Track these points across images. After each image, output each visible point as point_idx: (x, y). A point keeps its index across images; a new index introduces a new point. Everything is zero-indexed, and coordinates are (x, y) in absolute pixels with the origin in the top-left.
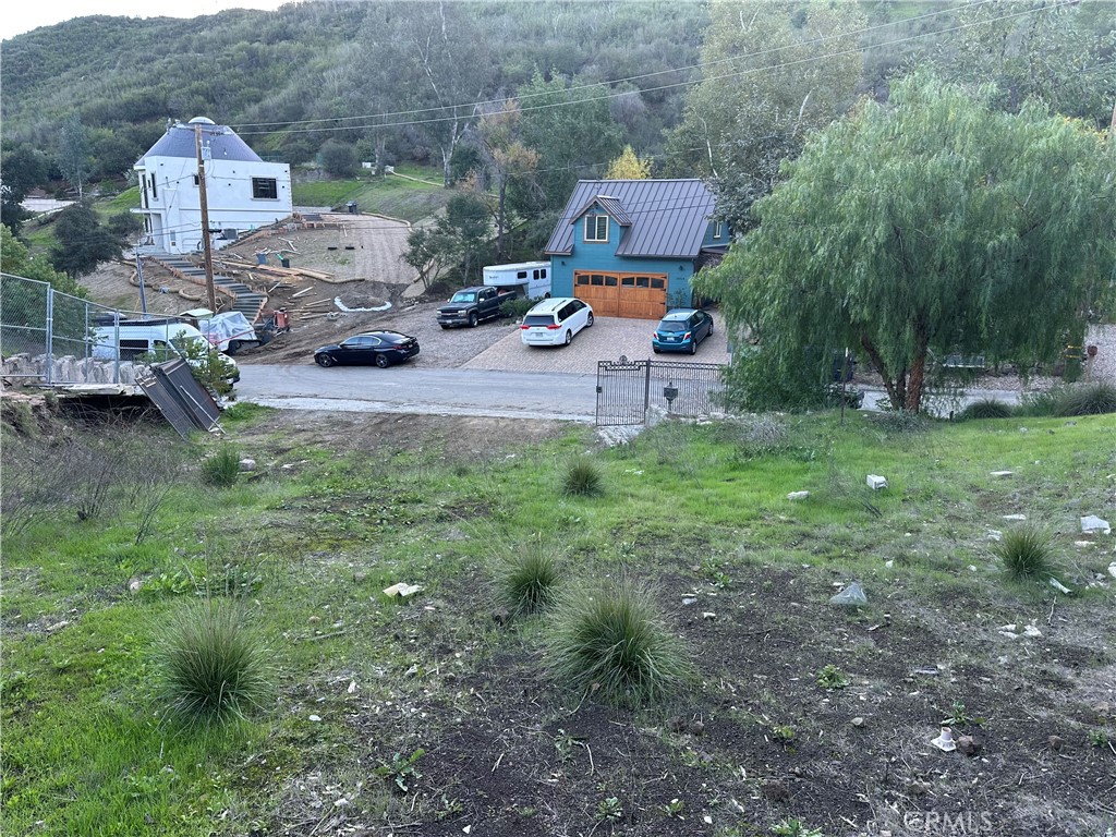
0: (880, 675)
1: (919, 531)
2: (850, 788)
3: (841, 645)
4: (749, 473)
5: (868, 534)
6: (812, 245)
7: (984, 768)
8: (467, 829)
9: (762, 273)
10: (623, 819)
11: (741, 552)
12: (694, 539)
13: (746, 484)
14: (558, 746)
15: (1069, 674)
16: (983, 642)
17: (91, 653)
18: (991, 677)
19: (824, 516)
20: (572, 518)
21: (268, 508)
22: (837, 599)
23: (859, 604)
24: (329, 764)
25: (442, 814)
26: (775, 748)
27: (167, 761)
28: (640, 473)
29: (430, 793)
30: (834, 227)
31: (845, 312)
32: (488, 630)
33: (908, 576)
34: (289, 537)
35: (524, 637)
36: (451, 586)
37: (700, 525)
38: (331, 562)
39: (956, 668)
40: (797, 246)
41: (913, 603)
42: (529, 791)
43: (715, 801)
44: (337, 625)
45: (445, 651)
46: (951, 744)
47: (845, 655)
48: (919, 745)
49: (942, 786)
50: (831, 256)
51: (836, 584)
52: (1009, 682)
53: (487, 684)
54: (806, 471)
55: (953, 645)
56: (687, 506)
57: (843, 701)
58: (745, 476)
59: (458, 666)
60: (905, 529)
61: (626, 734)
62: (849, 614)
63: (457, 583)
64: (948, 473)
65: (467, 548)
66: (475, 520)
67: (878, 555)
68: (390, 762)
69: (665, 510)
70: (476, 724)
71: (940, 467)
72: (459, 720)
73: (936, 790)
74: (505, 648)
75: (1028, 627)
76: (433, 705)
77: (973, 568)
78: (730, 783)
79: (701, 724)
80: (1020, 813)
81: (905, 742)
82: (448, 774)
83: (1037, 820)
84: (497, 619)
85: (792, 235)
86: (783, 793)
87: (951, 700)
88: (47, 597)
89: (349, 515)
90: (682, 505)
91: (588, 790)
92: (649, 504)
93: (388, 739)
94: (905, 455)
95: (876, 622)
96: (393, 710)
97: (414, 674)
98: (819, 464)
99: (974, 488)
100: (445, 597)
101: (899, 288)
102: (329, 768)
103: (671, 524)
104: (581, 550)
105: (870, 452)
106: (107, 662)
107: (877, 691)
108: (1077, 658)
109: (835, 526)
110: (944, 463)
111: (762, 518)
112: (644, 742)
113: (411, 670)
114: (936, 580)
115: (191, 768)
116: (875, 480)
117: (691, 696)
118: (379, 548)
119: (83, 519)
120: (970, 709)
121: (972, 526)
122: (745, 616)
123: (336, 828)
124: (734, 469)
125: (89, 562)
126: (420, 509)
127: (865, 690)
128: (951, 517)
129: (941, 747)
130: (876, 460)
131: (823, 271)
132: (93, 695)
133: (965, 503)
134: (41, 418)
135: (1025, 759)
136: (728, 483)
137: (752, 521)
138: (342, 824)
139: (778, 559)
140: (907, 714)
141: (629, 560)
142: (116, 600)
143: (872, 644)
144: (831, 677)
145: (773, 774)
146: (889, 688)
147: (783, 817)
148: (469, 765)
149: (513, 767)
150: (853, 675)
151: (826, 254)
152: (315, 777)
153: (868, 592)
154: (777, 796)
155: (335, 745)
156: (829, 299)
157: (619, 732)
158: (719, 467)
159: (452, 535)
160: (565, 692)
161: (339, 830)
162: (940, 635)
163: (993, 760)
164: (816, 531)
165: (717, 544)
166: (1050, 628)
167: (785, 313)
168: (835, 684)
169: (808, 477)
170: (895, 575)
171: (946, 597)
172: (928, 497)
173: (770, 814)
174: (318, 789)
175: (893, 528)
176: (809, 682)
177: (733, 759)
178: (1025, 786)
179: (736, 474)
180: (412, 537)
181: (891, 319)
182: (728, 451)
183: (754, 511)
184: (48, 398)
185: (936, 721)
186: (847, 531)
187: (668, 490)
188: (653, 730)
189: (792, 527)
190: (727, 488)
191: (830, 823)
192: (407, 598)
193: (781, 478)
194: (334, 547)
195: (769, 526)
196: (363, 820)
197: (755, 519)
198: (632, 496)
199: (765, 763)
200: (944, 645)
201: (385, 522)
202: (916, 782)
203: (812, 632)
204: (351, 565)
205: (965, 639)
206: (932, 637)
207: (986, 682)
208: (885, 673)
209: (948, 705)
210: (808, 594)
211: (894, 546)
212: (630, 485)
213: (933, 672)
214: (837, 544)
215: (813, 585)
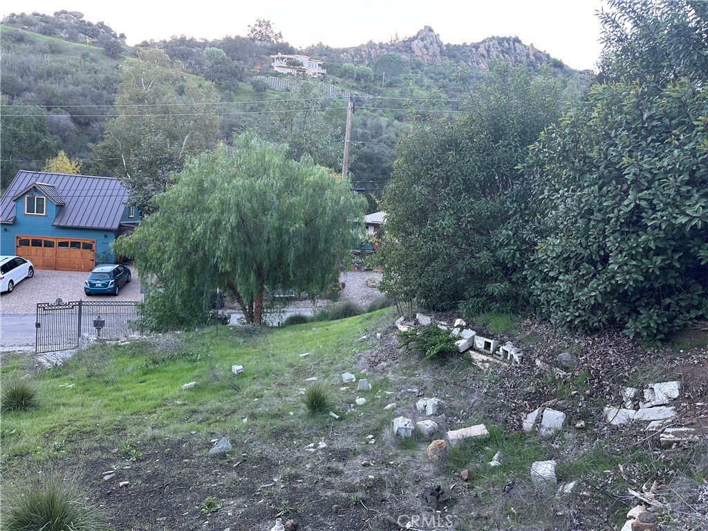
0: (240, 495)
1: (262, 396)
3: (216, 481)
4: (157, 375)
5: (233, 403)
6: (192, 225)
9: (161, 241)
11: (149, 432)
12: (114, 429)
13: (154, 383)
15: (341, 466)
16: (298, 458)
18: (303, 479)
19: (206, 396)
20: (8, 431)
22: (213, 451)
23: (227, 451)
28: (71, 386)
30: (205, 215)
31: (216, 266)
33: (256, 426)
37: (119, 418)
39: (284, 478)
40: (183, 225)
41: (259, 443)
46: (282, 528)
47: (218, 487)
50: (205, 232)
51: (213, 441)
52: (311, 479)
54: (195, 368)
55: (282, 464)
56: (109, 405)
57: (217, 520)
58: (153, 378)
60: (254, 397)
62: (221, 459)
64: (278, 358)
67: (239, 416)
69: (91, 411)
71: (273, 355)
75: (320, 443)
85: (180, 218)
87: (281, 499)
90: (105, 406)
92: (78, 409)
94: (254, 350)
95: (238, 461)
98: (203, 363)
99: (291, 365)
101: (246, 252)
103: (97, 421)
105: (234, 351)
107: (239, 507)
108: (343, 456)
109: (212, 401)
110: (275, 352)
111: (165, 405)
114: (272, 425)
116: (237, 368)
120: (292, 501)
121: (290, 388)
122: (149, 479)
124: (145, 374)
127: (231, 508)
128: (279, 385)
130: (238, 356)
131: (201, 241)
133: (286, 375)
136: (141, 384)
137: (158, 408)
139: (175, 432)
140: (256, 516)
141: (59, 456)
143: (236, 476)
144: (210, 505)
146: (244, 503)
150: (224, 500)
151: (202, 231)
153: (233, 442)
156: (205, 258)
158: (135, 373)
162: (274, 460)
164: (201, 408)
165: (132, 430)
166: (330, 440)
167: (178, 267)
168: (213, 509)
169: (196, 373)
170: (249, 427)
171: (277, 435)
172: (267, 374)
175: (247, 397)
176: (196, 512)
179: (147, 376)
181: (242, 270)
182: (140, 362)
183: (159, 401)
185: (273, 516)
186: (220, 404)
187: (94, 396)
189: (185, 408)
190: (140, 388)
193: (178, 375)
195: (170, 409)
197: (160, 406)
198: (64, 405)
200: (277, 465)
203: (198, 477)
205: (288, 458)
206: (270, 462)
207: (300, 483)
208: (243, 493)
209: (280, 503)
210: (195, 452)
211: (248, 408)
212: (63, 397)
213: (271, 484)
214: (214, 414)
215: (199, 444)
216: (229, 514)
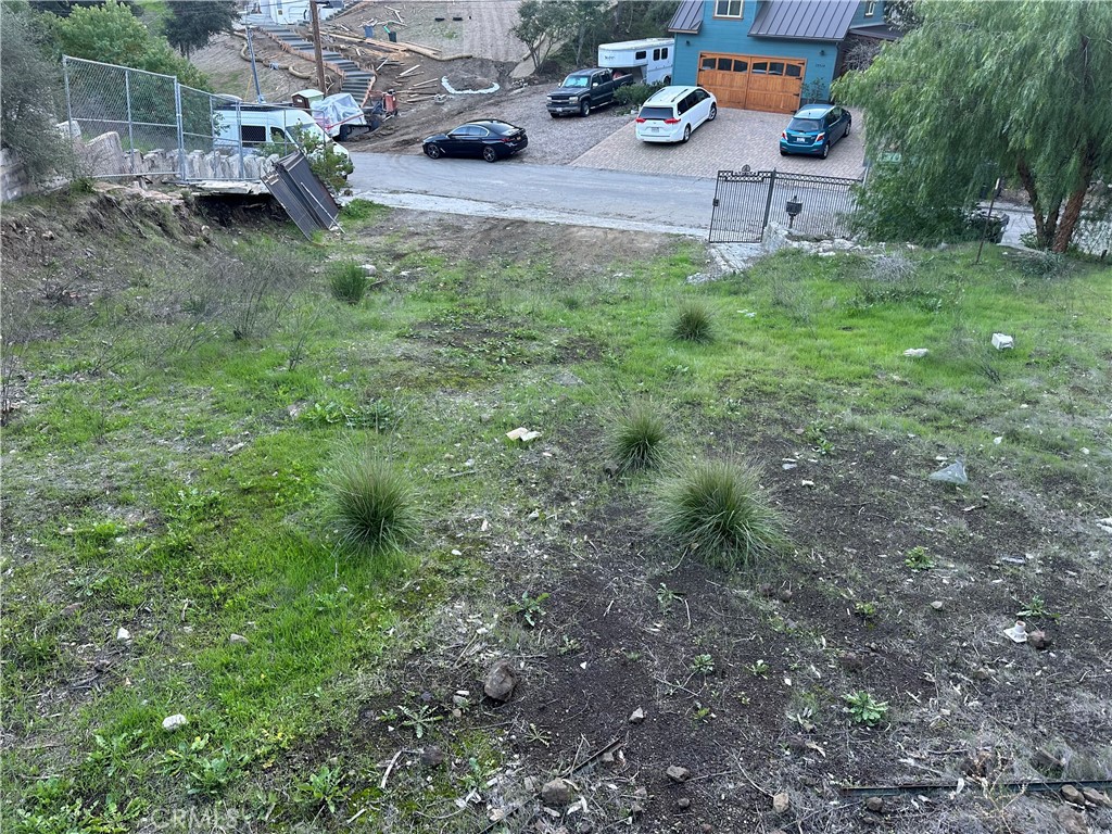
0: (967, 559)
1: (1037, 402)
2: (919, 667)
3: (933, 525)
4: (868, 322)
5: (982, 402)
6: (979, 54)
7: (1050, 662)
8: (583, 665)
9: (915, 82)
10: (714, 673)
11: (848, 416)
12: (801, 398)
13: (862, 336)
14: (660, 598)
16: (1077, 535)
17: (267, 476)
18: (1077, 571)
19: (940, 379)
20: (679, 367)
21: (398, 336)
22: (937, 475)
23: (958, 482)
24: (471, 593)
25: (564, 650)
26: (855, 622)
27: (342, 580)
28: (752, 315)
29: (553, 629)
30: (1008, 36)
31: (1004, 139)
32: (600, 481)
33: (1015, 454)
34: (420, 372)
35: (632, 490)
36: (565, 433)
37: (809, 382)
38: (459, 400)
39: (1044, 559)
40: (961, 53)
41: (1015, 485)
42: (636, 637)
43: (796, 665)
44: (467, 464)
45: (561, 498)
46: (1023, 637)
47: (935, 535)
48: (992, 633)
49: (1006, 675)
50: (999, 71)
51: (939, 458)
52: (1093, 579)
53: (598, 533)
54: (929, 322)
55: (1046, 534)
56: (798, 358)
57: (926, 582)
58: (864, 326)
59: (573, 514)
60: (1023, 400)
61: (720, 594)
62: (947, 492)
63: (572, 430)
64: (1083, 334)
65: (582, 394)
66: (587, 363)
67: (989, 428)
68: (520, 599)
69: (774, 362)
70: (590, 570)
71: (1077, 326)
72: (575, 565)
73: (1000, 677)
74: (614, 500)
76: (553, 548)
77: (1086, 451)
78: (810, 650)
79: (789, 592)
80: (1074, 707)
81: (979, 628)
82: (567, 614)
83: (1090, 716)
84: (608, 471)
85: (958, 39)
86: (857, 665)
88: (223, 418)
89: (471, 351)
90: (792, 358)
91: (685, 642)
92: (759, 355)
93: (517, 578)
94: (1041, 306)
95: (973, 503)
96: (519, 550)
97: (536, 519)
98: (944, 314)
99: (1109, 355)
100: (561, 444)
101: (1072, 112)
102: (471, 600)
103: (779, 379)
104: (687, 403)
105: (1003, 300)
106: (282, 486)
107: (961, 576)
109: (948, 391)
110: (1081, 320)
111: (875, 377)
112: (735, 602)
113: (533, 515)
114: (1044, 462)
115: (361, 588)
116: (1001, 340)
117: (782, 564)
118: (499, 388)
119: (239, 338)
120: (1049, 601)
121: (1096, 402)
122: (843, 487)
123: (479, 653)
124: (852, 316)
125: (252, 386)
126: (534, 348)
127: (949, 573)
128: (1076, 389)
129: (1012, 637)
130: (1007, 312)
131: (986, 86)
132: (275, 516)
133: (1094, 372)
134: (182, 218)
135: (1092, 658)
136: (845, 332)
137: (864, 380)
138: (484, 650)
139: (884, 427)
140: (985, 601)
141: (734, 418)
142: (279, 425)
143: (964, 527)
144: (919, 558)
145: (850, 646)
146: (971, 573)
147: (854, 686)
148: (583, 607)
149: (621, 614)
150: (940, 557)
151: (994, 68)
152: (460, 606)
153: (970, 470)
154: (852, 668)
155: (474, 579)
157: (714, 591)
158: (838, 312)
159: (565, 378)
160: (667, 548)
161: (482, 655)
162: (1034, 522)
163: (1061, 656)
164: (928, 397)
165: (825, 406)
167: (934, 133)
168: (920, 566)
169: (929, 331)
170: (1001, 453)
171: (1049, 481)
172: (1056, 362)
173: (844, 682)
174: (463, 616)
175: (1010, 397)
176: (897, 560)
177: (816, 628)
178: (1086, 684)
179: (854, 321)
180: (530, 378)
181: (1056, 149)
182: (846, 292)
183: (867, 368)
184: (185, 197)
185: (1012, 612)
186: (961, 398)
187: (779, 338)
188: (745, 592)
189: (903, 390)
190: (842, 339)
191: (896, 697)
192: (527, 443)
193: (901, 330)
194: (461, 385)
195: (880, 386)
196: (500, 647)
197: (868, 377)
198: (742, 344)
199: (844, 635)
200: (1037, 533)
201: (504, 360)
202: (982, 670)
203: (907, 508)
204: (476, 404)
205: (1060, 528)
206: (1027, 524)
207: (1071, 576)
208: (972, 557)
209: (1028, 597)
210: (909, 467)
211: (1008, 419)
212: (740, 330)
213: (1021, 561)
214: (947, 413)
215: (916, 457)
216: (944, 581)
